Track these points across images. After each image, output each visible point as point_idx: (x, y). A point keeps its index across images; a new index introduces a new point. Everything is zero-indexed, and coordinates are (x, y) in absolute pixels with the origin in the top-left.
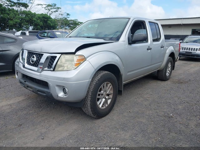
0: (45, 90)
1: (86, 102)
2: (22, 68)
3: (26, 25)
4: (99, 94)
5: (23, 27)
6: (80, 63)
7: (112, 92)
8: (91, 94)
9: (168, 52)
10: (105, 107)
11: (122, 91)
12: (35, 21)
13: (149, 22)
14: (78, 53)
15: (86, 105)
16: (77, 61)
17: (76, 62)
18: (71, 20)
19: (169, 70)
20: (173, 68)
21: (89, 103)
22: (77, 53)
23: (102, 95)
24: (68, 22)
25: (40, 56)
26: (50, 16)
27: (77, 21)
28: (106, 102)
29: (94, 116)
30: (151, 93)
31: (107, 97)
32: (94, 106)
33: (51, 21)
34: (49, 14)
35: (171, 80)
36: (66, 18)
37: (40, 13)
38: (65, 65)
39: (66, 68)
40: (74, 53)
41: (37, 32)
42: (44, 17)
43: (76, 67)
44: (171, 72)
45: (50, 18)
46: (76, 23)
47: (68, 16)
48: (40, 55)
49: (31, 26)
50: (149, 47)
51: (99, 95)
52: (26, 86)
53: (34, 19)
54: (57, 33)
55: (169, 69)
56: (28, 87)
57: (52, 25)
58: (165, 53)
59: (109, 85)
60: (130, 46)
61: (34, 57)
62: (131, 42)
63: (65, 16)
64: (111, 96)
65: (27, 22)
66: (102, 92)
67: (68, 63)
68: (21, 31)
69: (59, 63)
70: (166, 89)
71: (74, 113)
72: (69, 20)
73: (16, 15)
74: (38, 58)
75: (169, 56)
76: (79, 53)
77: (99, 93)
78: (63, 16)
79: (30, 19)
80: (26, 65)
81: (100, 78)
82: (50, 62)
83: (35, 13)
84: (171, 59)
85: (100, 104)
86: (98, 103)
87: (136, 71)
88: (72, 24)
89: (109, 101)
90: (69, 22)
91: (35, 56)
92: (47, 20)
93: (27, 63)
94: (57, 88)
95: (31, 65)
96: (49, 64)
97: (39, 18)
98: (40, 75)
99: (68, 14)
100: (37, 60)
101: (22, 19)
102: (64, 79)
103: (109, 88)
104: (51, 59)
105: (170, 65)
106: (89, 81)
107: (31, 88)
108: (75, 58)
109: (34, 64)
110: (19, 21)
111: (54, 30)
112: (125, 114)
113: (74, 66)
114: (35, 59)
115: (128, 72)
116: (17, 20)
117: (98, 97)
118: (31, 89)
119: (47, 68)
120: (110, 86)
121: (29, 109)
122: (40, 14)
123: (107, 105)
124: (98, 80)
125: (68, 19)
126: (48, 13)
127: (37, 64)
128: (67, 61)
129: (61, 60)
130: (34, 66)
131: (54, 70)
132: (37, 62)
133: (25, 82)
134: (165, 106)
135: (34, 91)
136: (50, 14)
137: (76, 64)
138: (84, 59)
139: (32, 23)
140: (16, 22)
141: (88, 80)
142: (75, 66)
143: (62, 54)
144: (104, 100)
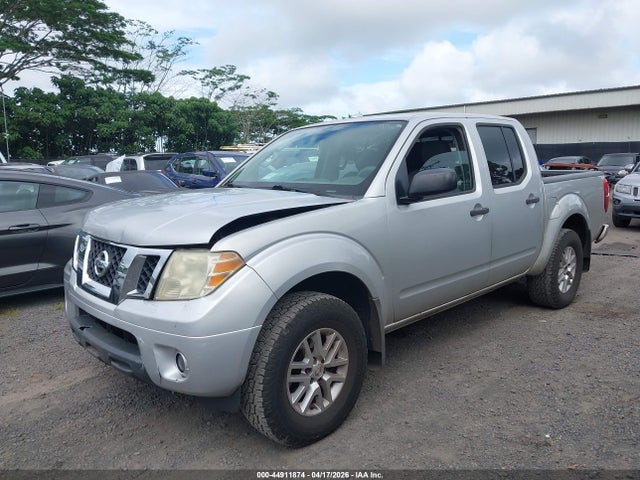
0: (130, 357)
1: (251, 397)
2: (75, 286)
3: (146, 135)
4: (293, 370)
5: (137, 140)
6: (225, 275)
7: (344, 359)
8: (263, 372)
9: (559, 213)
10: (320, 410)
11: (380, 354)
12: (171, 120)
13: (479, 126)
14: (220, 246)
15: (253, 406)
16: (214, 272)
17: (212, 274)
18: (283, 112)
19: (568, 273)
20: (584, 263)
21: (258, 400)
22: (215, 248)
23: (308, 370)
24: (271, 118)
25: (119, 254)
26: (216, 104)
27: (299, 113)
28: (324, 391)
29: (280, 439)
30: (496, 354)
31: (326, 378)
32: (279, 409)
33: (219, 119)
34: (213, 95)
35: (578, 305)
36: (266, 107)
37: (186, 95)
38: (183, 283)
39: (184, 292)
40: (207, 246)
41: (168, 158)
42: (198, 109)
43: (214, 287)
44: (577, 279)
45: (215, 108)
46: (297, 121)
47: (273, 100)
48: (118, 252)
49: (160, 135)
50: (478, 205)
51: (296, 372)
52: (83, 341)
53: (170, 115)
54: (225, 160)
55: (569, 269)
56: (88, 344)
57: (221, 129)
58: (546, 218)
59: (330, 339)
60: (404, 210)
61: (103, 257)
62: (406, 197)
63: (262, 100)
64: (342, 374)
65: (150, 124)
66: (307, 361)
67: (190, 275)
68: (124, 157)
69: (166, 275)
70: (553, 339)
71: (226, 425)
72: (274, 110)
73: (117, 106)
74: (115, 258)
75: (564, 226)
76: (223, 245)
77: (293, 365)
78: (257, 101)
79: (159, 117)
80: (86, 279)
81: (294, 320)
82: (144, 273)
83: (171, 97)
84: (575, 236)
85: (301, 399)
86: (294, 399)
87: (428, 289)
88: (283, 123)
89: (335, 392)
90: (274, 117)
91: (105, 252)
92: (207, 118)
93: (88, 272)
94: (157, 353)
95: (98, 281)
96: (141, 279)
97: (184, 110)
98: (116, 313)
99: (272, 95)
100: (111, 266)
101: (135, 117)
102: (176, 326)
103: (332, 347)
104: (146, 265)
105: (569, 256)
106: (252, 331)
107: (96, 348)
108: (211, 260)
109: (105, 276)
110: (126, 124)
111: (214, 152)
112: (391, 432)
113: (207, 287)
114: (106, 263)
115: (404, 291)
116: (120, 123)
117: (291, 379)
118: (95, 353)
119: (135, 291)
120: (336, 339)
121: (97, 410)
122: (187, 100)
123: (326, 404)
124: (289, 326)
125: (271, 108)
126: (211, 94)
127: (110, 276)
128: (191, 267)
129: (171, 268)
130: (103, 283)
131: (152, 298)
132: (111, 271)
133: (82, 329)
134: (534, 404)
135: (103, 359)
136: (217, 98)
137: (212, 277)
138: (238, 262)
139: (165, 127)
140: (119, 128)
141: (252, 328)
142: (210, 284)
143: (175, 248)
144: (315, 386)
